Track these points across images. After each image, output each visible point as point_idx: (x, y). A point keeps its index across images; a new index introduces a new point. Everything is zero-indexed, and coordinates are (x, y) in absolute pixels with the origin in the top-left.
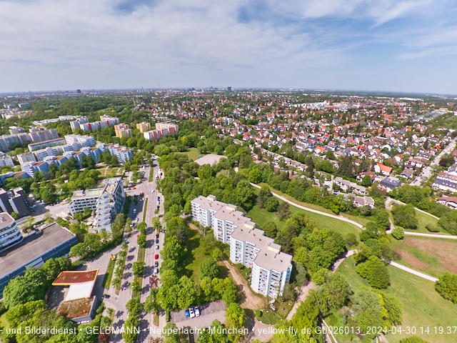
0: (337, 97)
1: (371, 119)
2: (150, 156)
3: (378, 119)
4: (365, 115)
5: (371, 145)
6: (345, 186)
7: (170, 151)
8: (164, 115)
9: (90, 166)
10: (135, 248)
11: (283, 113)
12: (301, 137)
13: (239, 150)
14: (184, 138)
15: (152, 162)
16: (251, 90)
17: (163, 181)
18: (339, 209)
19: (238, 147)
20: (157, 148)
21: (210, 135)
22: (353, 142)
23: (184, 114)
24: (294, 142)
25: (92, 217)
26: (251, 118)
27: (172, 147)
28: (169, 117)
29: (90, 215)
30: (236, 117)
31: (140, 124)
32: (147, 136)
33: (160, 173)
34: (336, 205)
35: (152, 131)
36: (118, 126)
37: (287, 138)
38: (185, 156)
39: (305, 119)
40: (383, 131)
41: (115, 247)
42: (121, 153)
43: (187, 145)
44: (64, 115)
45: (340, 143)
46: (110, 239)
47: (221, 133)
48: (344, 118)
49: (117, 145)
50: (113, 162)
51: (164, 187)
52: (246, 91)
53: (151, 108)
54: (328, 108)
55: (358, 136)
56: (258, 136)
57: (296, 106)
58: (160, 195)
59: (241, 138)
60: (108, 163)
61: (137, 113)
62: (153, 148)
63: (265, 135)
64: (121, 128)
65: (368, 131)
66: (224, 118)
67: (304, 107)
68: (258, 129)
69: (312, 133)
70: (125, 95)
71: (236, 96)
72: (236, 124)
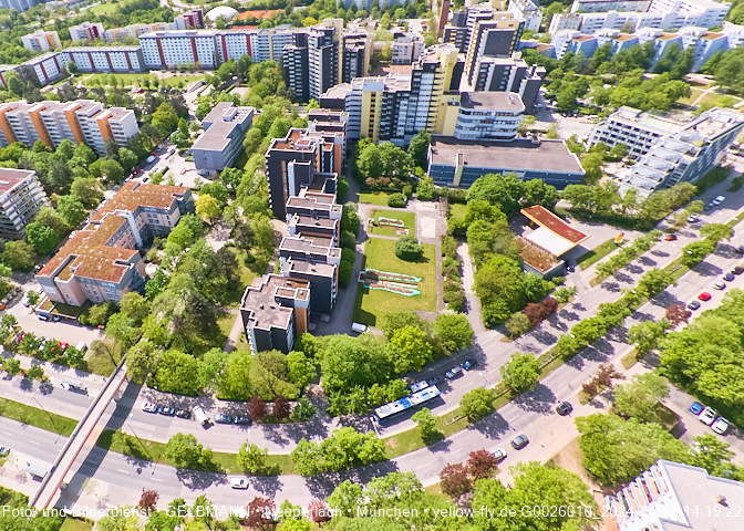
10: (667, 255)
25: (621, 164)
41: (632, 230)
46: (634, 212)
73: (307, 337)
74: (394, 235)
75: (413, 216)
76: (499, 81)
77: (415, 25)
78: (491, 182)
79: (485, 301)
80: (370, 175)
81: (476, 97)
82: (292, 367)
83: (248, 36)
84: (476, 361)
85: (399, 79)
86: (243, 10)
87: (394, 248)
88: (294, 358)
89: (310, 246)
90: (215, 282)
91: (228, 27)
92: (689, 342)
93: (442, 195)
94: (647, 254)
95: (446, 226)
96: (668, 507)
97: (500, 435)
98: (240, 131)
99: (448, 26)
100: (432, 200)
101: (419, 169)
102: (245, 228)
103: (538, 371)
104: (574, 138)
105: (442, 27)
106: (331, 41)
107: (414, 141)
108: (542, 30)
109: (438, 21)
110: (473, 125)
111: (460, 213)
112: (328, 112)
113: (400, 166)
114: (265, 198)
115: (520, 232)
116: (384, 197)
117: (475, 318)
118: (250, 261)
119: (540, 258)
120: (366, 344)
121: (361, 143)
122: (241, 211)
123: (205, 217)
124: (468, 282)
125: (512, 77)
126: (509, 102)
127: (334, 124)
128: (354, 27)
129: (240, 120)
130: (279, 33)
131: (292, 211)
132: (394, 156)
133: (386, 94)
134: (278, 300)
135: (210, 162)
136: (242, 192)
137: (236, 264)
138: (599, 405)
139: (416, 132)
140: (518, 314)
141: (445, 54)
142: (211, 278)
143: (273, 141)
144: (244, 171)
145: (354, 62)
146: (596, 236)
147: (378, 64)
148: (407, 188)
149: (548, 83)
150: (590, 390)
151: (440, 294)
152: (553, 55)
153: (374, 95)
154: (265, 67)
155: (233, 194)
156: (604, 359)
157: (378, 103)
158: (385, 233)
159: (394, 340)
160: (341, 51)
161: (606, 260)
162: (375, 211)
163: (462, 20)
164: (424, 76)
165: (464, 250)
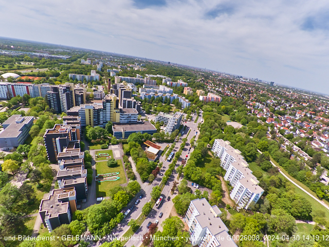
2: (199, 110)
7: (212, 111)
8: (215, 90)
13: (259, 126)
14: (223, 107)
15: (199, 114)
17: (203, 124)
20: (205, 107)
21: (242, 111)
23: (228, 92)
27: (214, 109)
28: (217, 91)
29: (162, 125)
30: (267, 106)
31: (199, 91)
32: (201, 98)
33: (202, 120)
35: (205, 97)
37: (307, 134)
41: (170, 143)
42: (185, 103)
43: (224, 112)
46: (169, 138)
47: (251, 112)
49: (184, 98)
50: (179, 106)
51: (202, 128)
53: (207, 83)
56: (280, 124)
58: (198, 131)
59: (265, 120)
60: (176, 106)
61: (198, 84)
62: (202, 106)
63: (286, 125)
66: (257, 103)
68: (282, 119)
70: (194, 71)
72: (265, 110)
73: (78, 212)
74: (106, 159)
75: (111, 151)
76: (129, 105)
77: (100, 88)
78: (134, 135)
79: (141, 174)
80: (92, 139)
81: (124, 110)
82: (73, 229)
83: (27, 87)
84: (143, 195)
85: (98, 105)
86: (23, 76)
87: (107, 164)
88: (73, 224)
89: (72, 172)
90: (20, 204)
91: (14, 82)
92: (188, 168)
93: (120, 142)
94: (174, 149)
95: (123, 152)
96: (196, 213)
97: (155, 216)
98: (27, 127)
99: (111, 89)
100: (117, 144)
101: (110, 134)
102: (35, 172)
103: (160, 190)
104: (152, 120)
105: (109, 88)
106: (69, 91)
107: (107, 125)
108: (137, 92)
109: (108, 87)
110: (125, 118)
111: (127, 147)
112: (72, 117)
113: (103, 134)
114: (45, 156)
115: (145, 149)
116: (99, 146)
117: (139, 180)
118: (41, 187)
119: (151, 156)
120: (104, 205)
121: (87, 128)
122: (31, 164)
123: (9, 172)
124: (134, 169)
125: (133, 104)
126: (133, 111)
127: (75, 121)
128: (77, 86)
129: (26, 122)
130: (43, 86)
131: (61, 159)
132: (101, 131)
133: (94, 110)
134: (59, 201)
135: (9, 143)
136: (31, 155)
137: (33, 191)
138: (176, 193)
139: (107, 122)
140: (151, 175)
141: (112, 97)
142: (17, 202)
143: (47, 130)
144: (31, 145)
145: (80, 98)
146: (163, 146)
147: (89, 99)
148: (107, 142)
149: (142, 106)
150: (173, 190)
151: (126, 176)
152: (142, 98)
153: (90, 110)
154: (38, 99)
155: (25, 157)
156: (173, 180)
157: (92, 113)
158: (102, 159)
159: (115, 199)
160: (74, 94)
161: (167, 152)
162: (97, 152)
163: (115, 87)
164: (107, 103)
165: (130, 159)
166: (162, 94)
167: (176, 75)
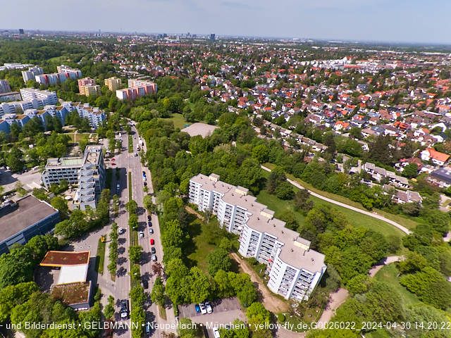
0: (362, 52)
1: (415, 85)
2: (127, 121)
3: (426, 85)
4: (406, 79)
5: (416, 122)
6: (378, 175)
7: (152, 117)
9: (56, 129)
11: (287, 73)
12: (314, 108)
14: (165, 101)
15: (130, 129)
16: (240, 39)
17: (147, 152)
18: (373, 203)
19: (234, 116)
20: (134, 111)
21: (197, 98)
22: (388, 117)
24: (305, 114)
25: (70, 190)
26: (245, 78)
27: (153, 111)
29: (67, 189)
30: (225, 76)
31: (109, 80)
32: (120, 95)
33: (141, 142)
34: (369, 198)
35: (126, 90)
36: (83, 80)
37: (296, 108)
38: (171, 124)
39: (318, 83)
40: (435, 103)
42: (93, 115)
43: (170, 110)
44: (10, 62)
45: (369, 118)
46: (97, 218)
47: (209, 96)
48: (374, 83)
49: (86, 105)
50: (84, 126)
52: (234, 40)
54: (349, 68)
55: (396, 110)
57: (303, 63)
58: (145, 169)
60: (78, 127)
62: (128, 111)
64: (86, 83)
65: (410, 102)
66: (210, 77)
67: (316, 65)
68: (255, 94)
69: (328, 102)
71: (222, 47)
72: (226, 86)
166: (33, 111)
167: (48, 57)
